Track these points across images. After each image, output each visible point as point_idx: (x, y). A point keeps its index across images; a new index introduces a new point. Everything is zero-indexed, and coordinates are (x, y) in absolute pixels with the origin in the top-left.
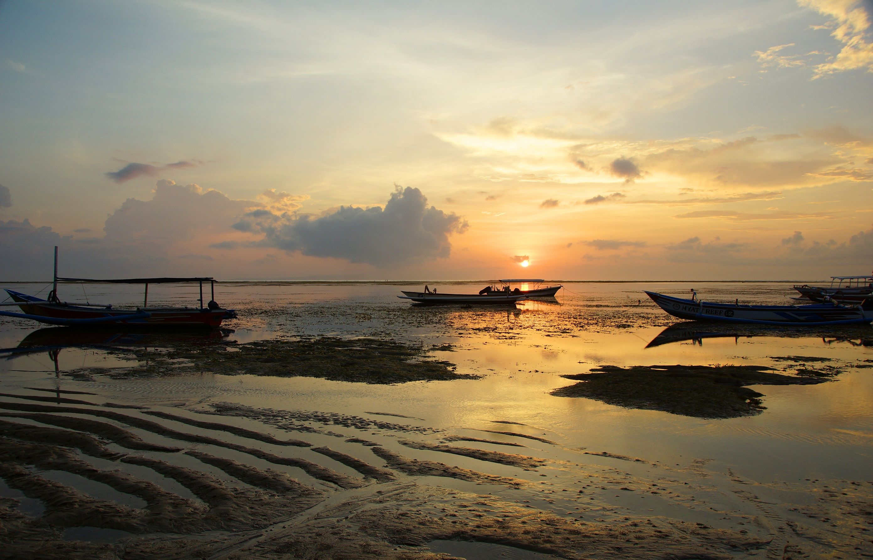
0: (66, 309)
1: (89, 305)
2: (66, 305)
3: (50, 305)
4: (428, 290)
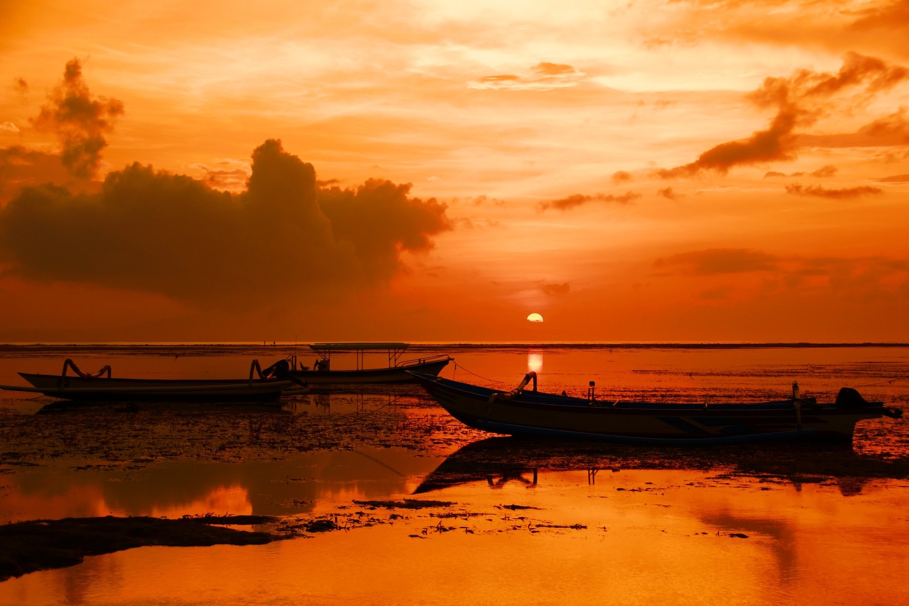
4: (75, 369)
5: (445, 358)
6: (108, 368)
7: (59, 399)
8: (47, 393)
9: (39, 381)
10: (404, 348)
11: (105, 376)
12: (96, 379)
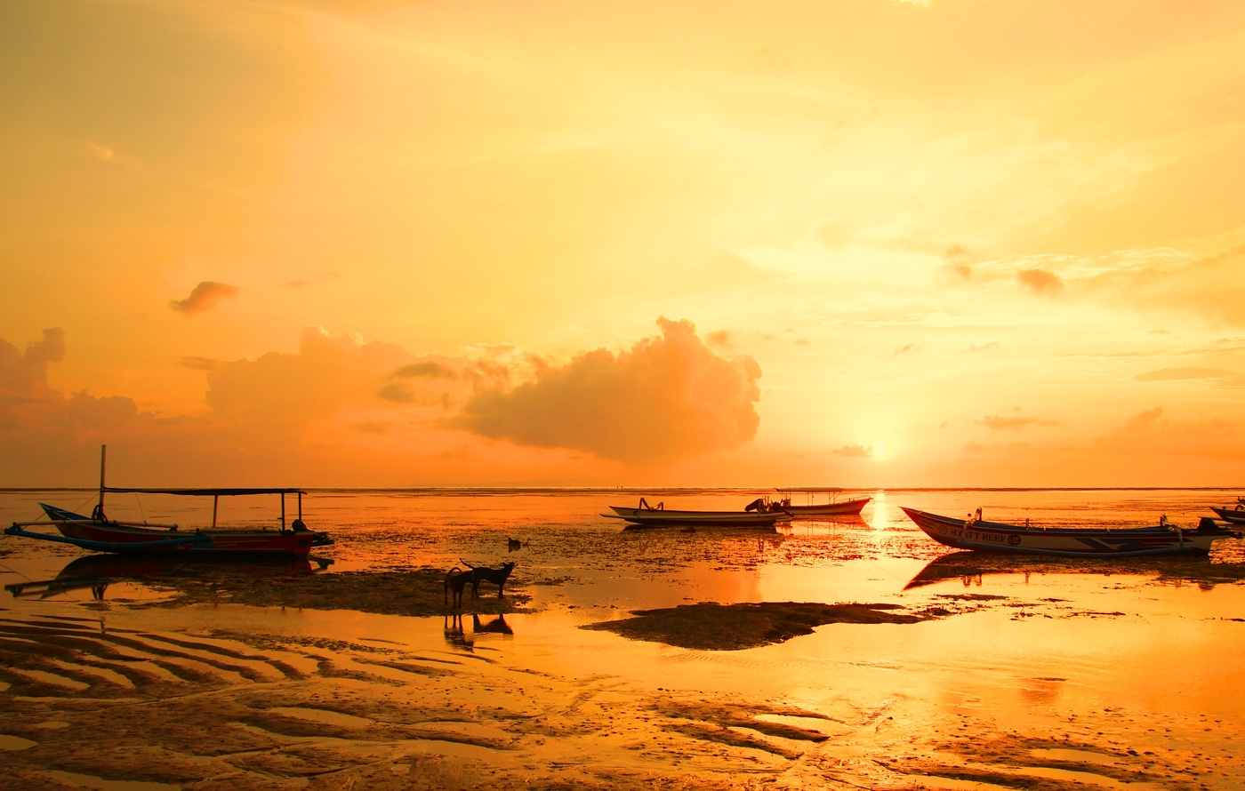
0: (114, 530)
1: (146, 525)
2: (115, 524)
3: (95, 524)
4: (646, 505)
5: (867, 498)
6: (662, 504)
7: (633, 523)
8: (626, 519)
9: (621, 511)
10: (840, 490)
11: (660, 509)
12: (655, 511)
